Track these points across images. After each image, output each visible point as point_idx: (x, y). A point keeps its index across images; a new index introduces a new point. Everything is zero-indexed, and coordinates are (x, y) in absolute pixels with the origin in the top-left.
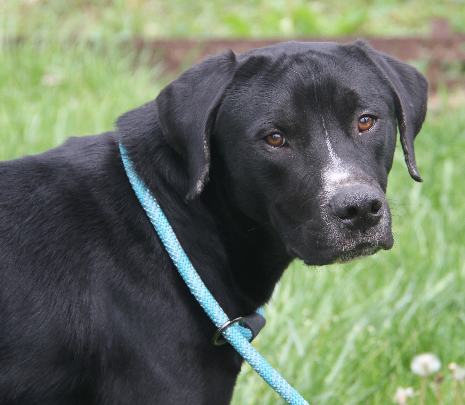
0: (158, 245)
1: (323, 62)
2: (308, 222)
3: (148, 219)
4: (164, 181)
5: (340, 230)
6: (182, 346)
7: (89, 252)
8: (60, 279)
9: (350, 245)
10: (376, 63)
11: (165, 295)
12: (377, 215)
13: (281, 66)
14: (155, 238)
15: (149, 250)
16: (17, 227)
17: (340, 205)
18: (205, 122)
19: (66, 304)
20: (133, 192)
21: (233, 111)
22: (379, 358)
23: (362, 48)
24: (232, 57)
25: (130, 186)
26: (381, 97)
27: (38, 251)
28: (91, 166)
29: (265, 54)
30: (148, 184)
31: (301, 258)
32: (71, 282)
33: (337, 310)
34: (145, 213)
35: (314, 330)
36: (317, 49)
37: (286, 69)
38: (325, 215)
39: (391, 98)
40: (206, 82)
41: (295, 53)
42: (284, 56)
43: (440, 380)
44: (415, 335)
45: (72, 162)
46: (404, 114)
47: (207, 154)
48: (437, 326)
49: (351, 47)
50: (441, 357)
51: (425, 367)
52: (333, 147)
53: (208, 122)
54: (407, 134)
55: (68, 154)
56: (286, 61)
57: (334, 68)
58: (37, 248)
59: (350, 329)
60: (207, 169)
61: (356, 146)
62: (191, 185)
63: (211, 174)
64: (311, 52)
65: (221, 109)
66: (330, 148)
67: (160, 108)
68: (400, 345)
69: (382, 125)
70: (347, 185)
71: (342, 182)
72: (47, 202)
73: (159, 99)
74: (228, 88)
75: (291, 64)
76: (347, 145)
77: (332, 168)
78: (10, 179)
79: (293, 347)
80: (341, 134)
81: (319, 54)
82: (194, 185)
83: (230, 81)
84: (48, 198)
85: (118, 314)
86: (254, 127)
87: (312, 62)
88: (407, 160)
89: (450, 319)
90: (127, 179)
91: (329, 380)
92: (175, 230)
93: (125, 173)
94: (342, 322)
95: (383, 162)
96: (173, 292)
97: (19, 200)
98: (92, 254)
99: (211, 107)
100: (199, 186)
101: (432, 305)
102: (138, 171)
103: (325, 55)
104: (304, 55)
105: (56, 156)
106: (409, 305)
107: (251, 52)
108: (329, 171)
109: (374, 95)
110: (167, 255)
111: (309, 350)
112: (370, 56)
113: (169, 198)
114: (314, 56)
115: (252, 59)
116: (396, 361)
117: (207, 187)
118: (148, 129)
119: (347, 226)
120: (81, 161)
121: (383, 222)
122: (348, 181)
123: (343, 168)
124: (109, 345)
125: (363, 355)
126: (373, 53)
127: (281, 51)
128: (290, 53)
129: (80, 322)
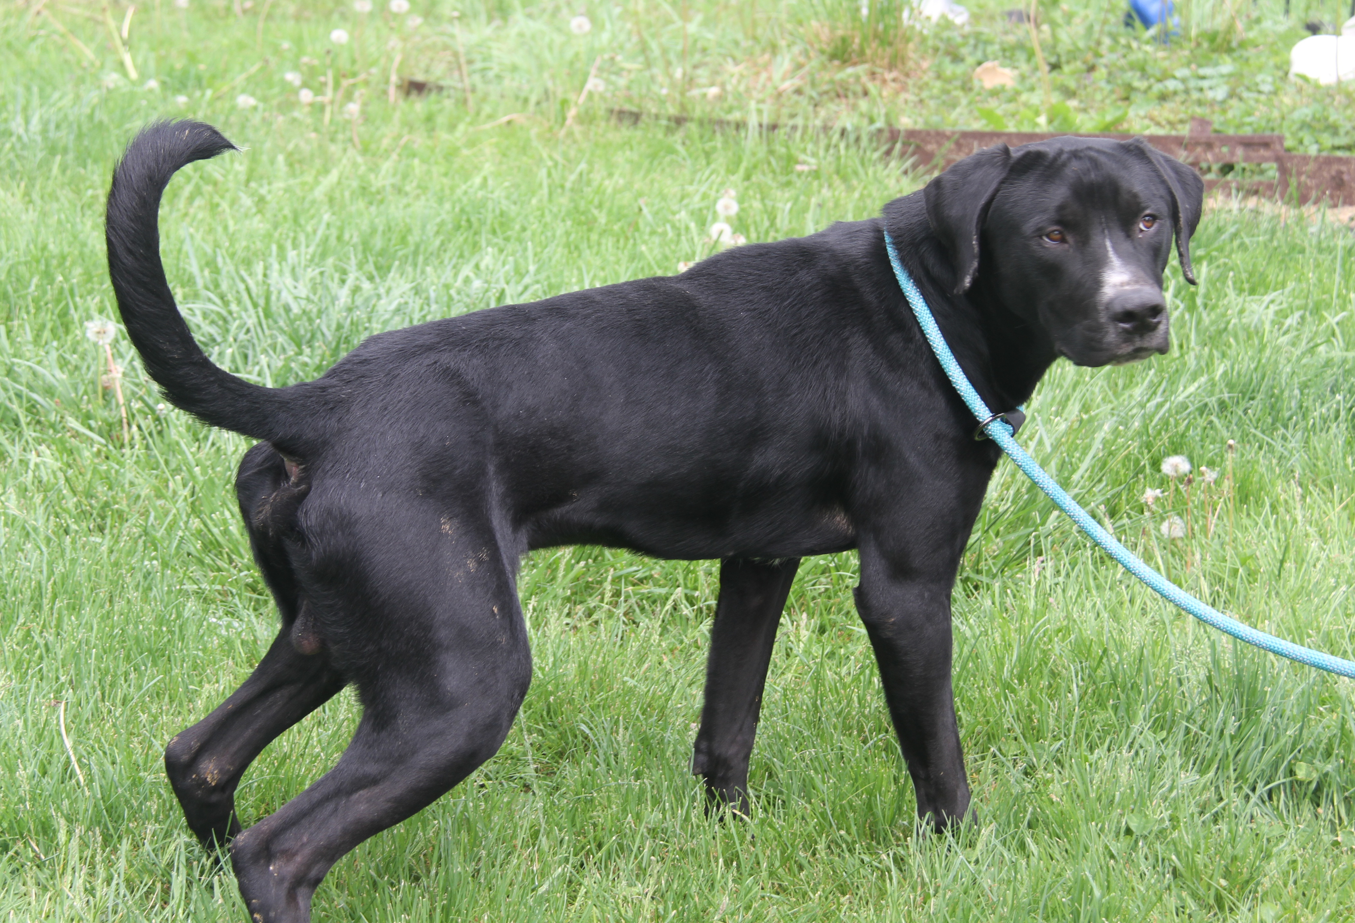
0: (918, 336)
1: (1102, 159)
2: (1086, 322)
3: (911, 310)
4: (927, 272)
5: (1118, 334)
6: (937, 437)
7: (847, 338)
8: (816, 363)
9: (1127, 349)
10: (1155, 162)
11: (923, 385)
12: (1155, 320)
13: (1060, 162)
14: (916, 329)
15: (909, 340)
16: (775, 309)
17: (1118, 308)
18: (975, 217)
19: (822, 388)
20: (896, 282)
21: (1007, 206)
22: (1127, 457)
23: (1141, 146)
24: (1006, 151)
25: (893, 275)
26: (1161, 197)
27: (796, 335)
28: (854, 252)
29: (1042, 148)
30: (911, 274)
31: (1069, 358)
32: (827, 366)
33: (1085, 408)
34: (907, 303)
35: (1063, 427)
36: (1096, 147)
37: (1064, 165)
38: (1103, 319)
39: (1169, 199)
40: (978, 175)
41: (1073, 148)
42: (1060, 152)
43: (1190, 481)
44: (1165, 437)
45: (835, 247)
46: (1181, 215)
47: (976, 249)
48: (1187, 428)
49: (1130, 145)
50: (1191, 459)
51: (1176, 468)
52: (1114, 247)
53: (979, 216)
54: (1183, 235)
55: (831, 239)
56: (1064, 157)
57: (1114, 166)
58: (795, 331)
59: (1100, 426)
60: (975, 264)
61: (1135, 248)
62: (957, 277)
63: (980, 269)
64: (1090, 148)
65: (994, 204)
66: (1110, 249)
67: (927, 201)
68: (1149, 446)
69: (1161, 226)
70: (1127, 288)
71: (1122, 285)
72: (807, 287)
73: (927, 191)
74: (1002, 182)
75: (1069, 159)
76: (1126, 246)
77: (1112, 269)
78: (772, 261)
79: (1040, 442)
80: (1120, 235)
81: (1098, 151)
82: (962, 280)
83: (1003, 175)
84: (808, 283)
85: (875, 402)
86: (1030, 224)
87: (1092, 160)
88: (1182, 263)
89: (1202, 422)
90: (891, 268)
91: (1075, 477)
92: (937, 322)
93: (889, 262)
94: (1091, 420)
95: (1160, 263)
96: (931, 382)
97: (780, 283)
98: (851, 341)
99: (983, 202)
100: (967, 281)
101: (1184, 406)
102: (903, 261)
103: (1104, 153)
104: (1081, 151)
105: (818, 240)
106: (1160, 406)
107: (1026, 146)
108: (1109, 272)
109: (1154, 195)
110: (929, 347)
111: (1056, 447)
112: (1149, 154)
113: (932, 291)
114: (1092, 154)
115: (1028, 154)
116: (1145, 461)
117: (974, 282)
118: (915, 220)
119: (1125, 331)
120: (844, 246)
121: (1162, 327)
122: (1128, 284)
123: (1123, 270)
124: (866, 432)
125: (1111, 454)
126: (1151, 151)
127: (1057, 146)
128: (1067, 149)
129: (835, 407)
